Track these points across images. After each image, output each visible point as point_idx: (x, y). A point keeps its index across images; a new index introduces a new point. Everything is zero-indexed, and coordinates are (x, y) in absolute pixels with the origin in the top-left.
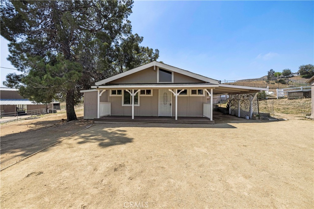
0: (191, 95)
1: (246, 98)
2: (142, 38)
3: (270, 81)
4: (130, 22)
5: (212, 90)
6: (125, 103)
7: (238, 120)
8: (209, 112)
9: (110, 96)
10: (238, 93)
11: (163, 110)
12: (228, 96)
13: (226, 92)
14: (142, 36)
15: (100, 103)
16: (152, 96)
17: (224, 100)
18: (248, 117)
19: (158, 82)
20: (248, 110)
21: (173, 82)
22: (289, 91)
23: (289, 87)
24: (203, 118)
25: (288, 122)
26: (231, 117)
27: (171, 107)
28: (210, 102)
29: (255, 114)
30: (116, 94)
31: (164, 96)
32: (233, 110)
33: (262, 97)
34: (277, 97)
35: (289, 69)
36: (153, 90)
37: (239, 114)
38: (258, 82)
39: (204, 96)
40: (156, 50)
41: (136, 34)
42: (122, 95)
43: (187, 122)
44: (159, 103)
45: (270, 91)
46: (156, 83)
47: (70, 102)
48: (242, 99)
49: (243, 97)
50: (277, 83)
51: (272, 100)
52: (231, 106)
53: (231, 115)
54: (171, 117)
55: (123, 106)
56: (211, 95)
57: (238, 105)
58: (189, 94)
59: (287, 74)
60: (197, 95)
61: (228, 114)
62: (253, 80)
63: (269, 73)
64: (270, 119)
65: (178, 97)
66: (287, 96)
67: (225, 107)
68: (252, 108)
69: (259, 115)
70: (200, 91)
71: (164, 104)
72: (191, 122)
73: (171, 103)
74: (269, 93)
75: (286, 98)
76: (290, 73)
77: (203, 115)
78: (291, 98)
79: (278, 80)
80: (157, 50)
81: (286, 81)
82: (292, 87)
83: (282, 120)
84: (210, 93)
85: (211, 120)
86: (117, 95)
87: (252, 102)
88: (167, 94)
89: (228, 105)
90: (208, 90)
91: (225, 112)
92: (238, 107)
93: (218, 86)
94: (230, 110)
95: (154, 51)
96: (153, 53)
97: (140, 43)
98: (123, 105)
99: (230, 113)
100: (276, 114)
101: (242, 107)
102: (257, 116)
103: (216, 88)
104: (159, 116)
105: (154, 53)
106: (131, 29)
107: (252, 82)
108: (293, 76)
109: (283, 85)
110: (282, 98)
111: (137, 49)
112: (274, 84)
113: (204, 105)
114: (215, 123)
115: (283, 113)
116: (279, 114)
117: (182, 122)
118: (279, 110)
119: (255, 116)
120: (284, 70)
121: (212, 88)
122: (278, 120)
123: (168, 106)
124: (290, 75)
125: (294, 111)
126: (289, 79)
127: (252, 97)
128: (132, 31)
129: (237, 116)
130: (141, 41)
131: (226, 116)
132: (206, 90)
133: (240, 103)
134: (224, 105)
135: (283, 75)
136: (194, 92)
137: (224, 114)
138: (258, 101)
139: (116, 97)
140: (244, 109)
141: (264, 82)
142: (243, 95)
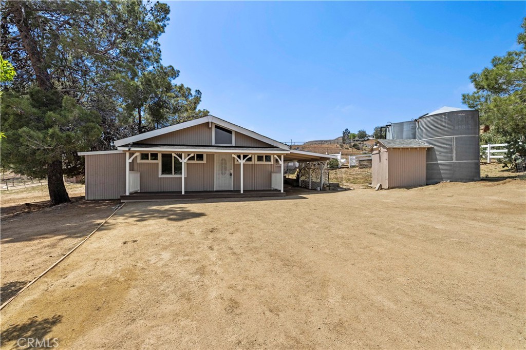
0: (257, 162)
1: (317, 166)
2: (178, 71)
3: (344, 145)
4: (159, 45)
5: (282, 157)
6: (164, 172)
7: (309, 192)
8: (278, 183)
9: (138, 162)
10: (309, 161)
11: (221, 182)
12: (297, 164)
13: (295, 159)
14: (178, 69)
15: (129, 173)
16: (205, 162)
17: (291, 170)
18: (319, 189)
19: (213, 144)
20: (318, 181)
21: (234, 144)
22: (361, 159)
23: (362, 154)
24: (271, 190)
25: (354, 191)
26: (302, 189)
27: (231, 178)
28: (281, 171)
29: (326, 184)
30: (148, 159)
31: (222, 164)
32: (303, 181)
33: (334, 166)
34: (349, 165)
35: (365, 130)
36: (207, 155)
37: (310, 186)
38: (331, 146)
39: (272, 163)
40: (196, 91)
41: (171, 66)
42: (159, 161)
43: (254, 195)
44: (215, 172)
45: (342, 158)
46: (210, 145)
47: (57, 171)
48: (313, 167)
49: (314, 165)
50: (351, 148)
51: (345, 169)
52: (302, 176)
53: (301, 187)
54: (231, 191)
55: (161, 178)
56: (282, 163)
57: (309, 175)
58: (255, 161)
59: (362, 135)
60: (264, 162)
61: (298, 186)
62: (326, 141)
63: (344, 133)
64: (339, 190)
65: (244, 164)
66: (357, 164)
67: (295, 178)
68: (323, 177)
69: (329, 185)
70: (268, 158)
71: (222, 174)
72: (260, 195)
73: (232, 172)
74: (342, 161)
75: (357, 167)
76: (365, 136)
77: (271, 187)
78: (362, 167)
79: (353, 144)
80: (198, 92)
81: (360, 146)
82: (366, 154)
83: (349, 189)
84: (281, 160)
85: (282, 191)
86: (150, 161)
87: (323, 172)
88: (225, 161)
89: (298, 175)
90: (278, 156)
91: (295, 184)
92: (309, 178)
93: (289, 152)
94: (300, 181)
95: (193, 93)
96: (191, 94)
97: (174, 79)
98: (160, 176)
99: (300, 185)
100: (345, 183)
101: (313, 177)
102: (327, 187)
103: (287, 154)
104: (215, 190)
105: (193, 95)
106: (159, 55)
107: (324, 146)
108: (368, 140)
109: (358, 151)
110: (354, 167)
111: (169, 88)
112: (348, 149)
113: (273, 175)
114: (286, 195)
115: (352, 183)
116: (348, 184)
117: (249, 196)
118: (349, 180)
119: (325, 186)
120: (359, 131)
121: (282, 154)
122: (346, 190)
123: (228, 176)
124: (366, 138)
125: (362, 181)
126: (365, 142)
127: (323, 165)
128: (161, 59)
129: (308, 189)
130: (176, 77)
131: (296, 188)
132: (276, 156)
133: (311, 172)
134: (292, 175)
135: (358, 137)
136: (260, 158)
137: (294, 186)
138: (328, 170)
139: (148, 163)
140: (314, 180)
141: (338, 146)
142: (315, 163)
